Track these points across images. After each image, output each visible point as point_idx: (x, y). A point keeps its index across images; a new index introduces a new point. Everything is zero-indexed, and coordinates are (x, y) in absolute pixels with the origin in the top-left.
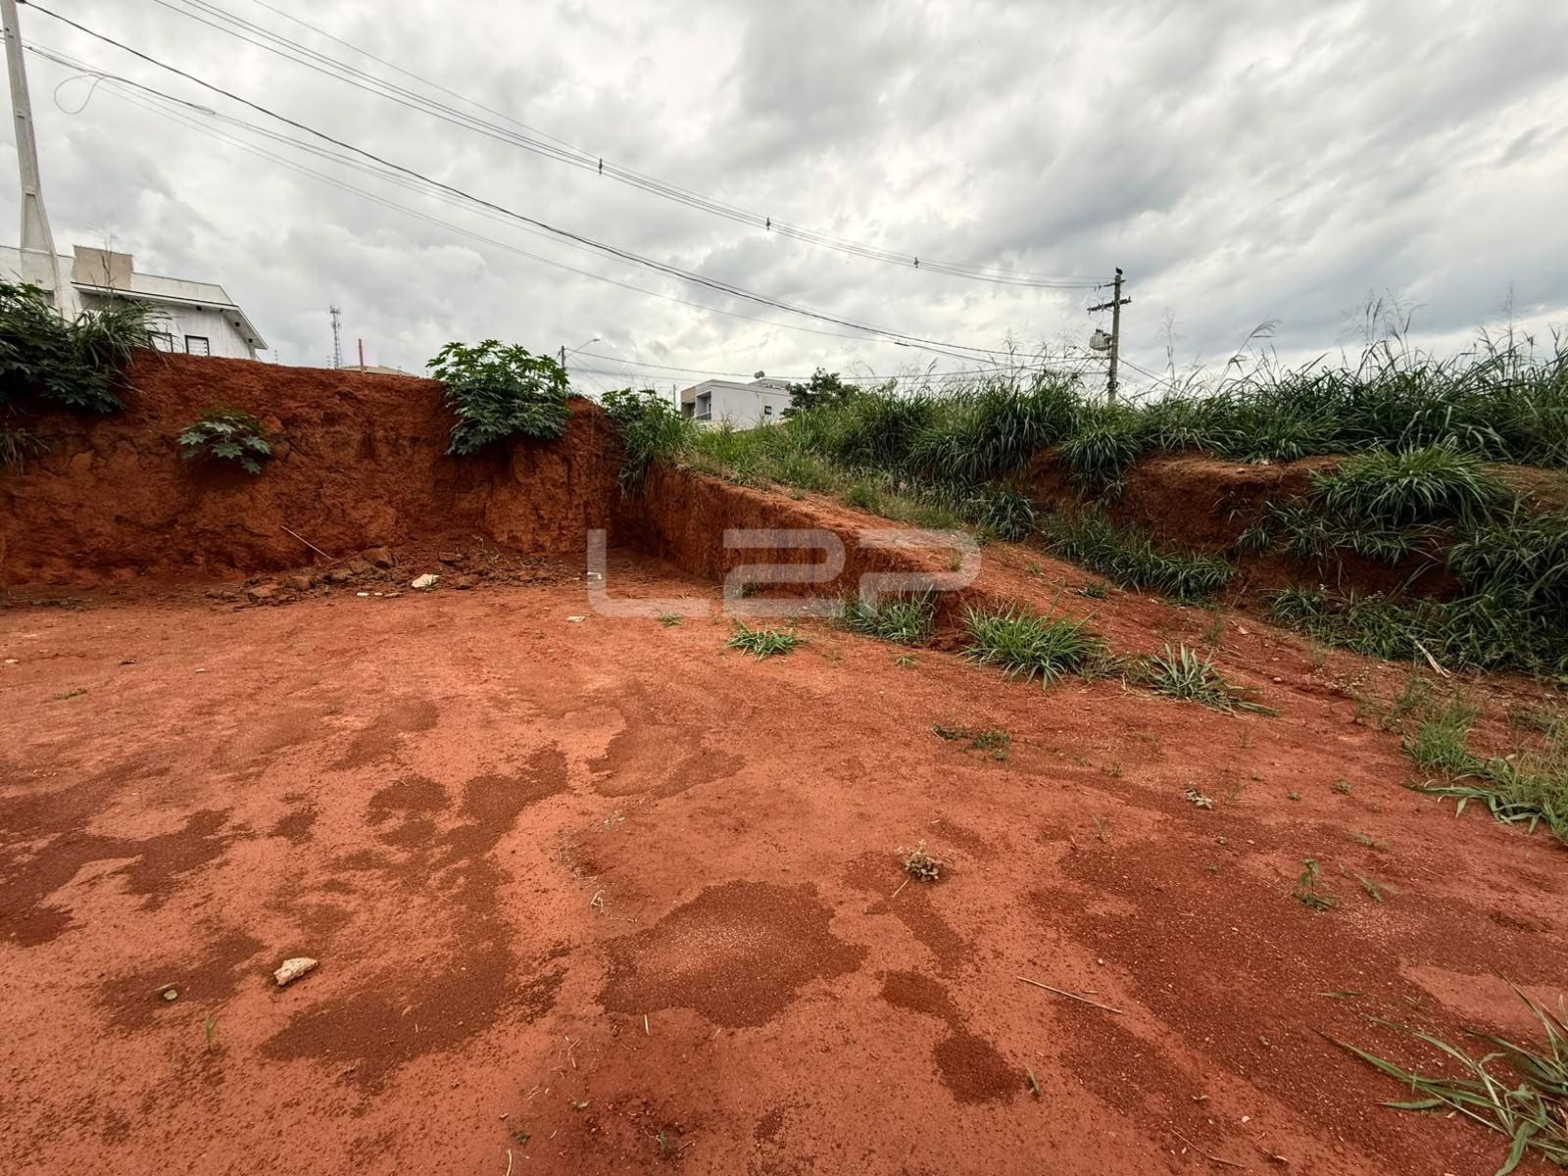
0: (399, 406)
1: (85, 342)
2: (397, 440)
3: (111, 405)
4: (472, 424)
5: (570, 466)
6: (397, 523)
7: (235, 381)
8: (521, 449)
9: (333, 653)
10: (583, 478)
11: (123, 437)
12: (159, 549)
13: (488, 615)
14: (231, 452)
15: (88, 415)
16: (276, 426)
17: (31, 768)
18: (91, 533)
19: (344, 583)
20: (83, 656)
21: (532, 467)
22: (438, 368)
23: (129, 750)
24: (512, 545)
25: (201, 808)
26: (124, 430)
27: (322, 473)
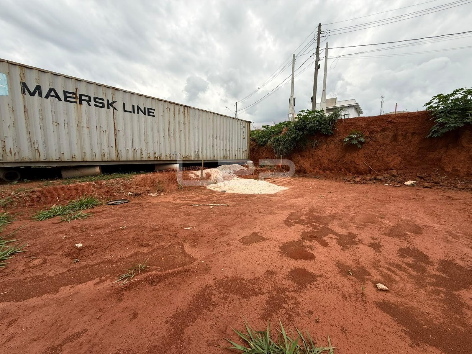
0: (409, 123)
1: (329, 120)
2: (406, 134)
3: (332, 134)
4: (442, 125)
6: (401, 162)
7: (359, 123)
8: (468, 132)
9: (379, 200)
11: (332, 141)
12: (335, 167)
13: (440, 199)
14: (355, 142)
15: (327, 136)
16: (367, 134)
18: (324, 163)
19: (380, 180)
20: (321, 189)
22: (429, 106)
23: (334, 212)
24: (454, 173)
25: (350, 231)
26: (332, 139)
27: (378, 147)
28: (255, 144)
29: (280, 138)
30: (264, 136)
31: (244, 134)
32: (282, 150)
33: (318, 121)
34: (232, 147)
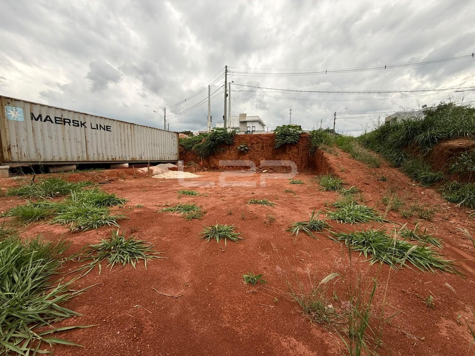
0: (268, 139)
1: (230, 135)
2: (267, 146)
3: (231, 144)
8: (288, 146)
10: (301, 152)
11: (232, 148)
14: (243, 150)
16: (250, 145)
21: (290, 150)
28: (183, 149)
29: (201, 145)
30: (189, 144)
31: (174, 142)
32: (202, 154)
33: (222, 136)
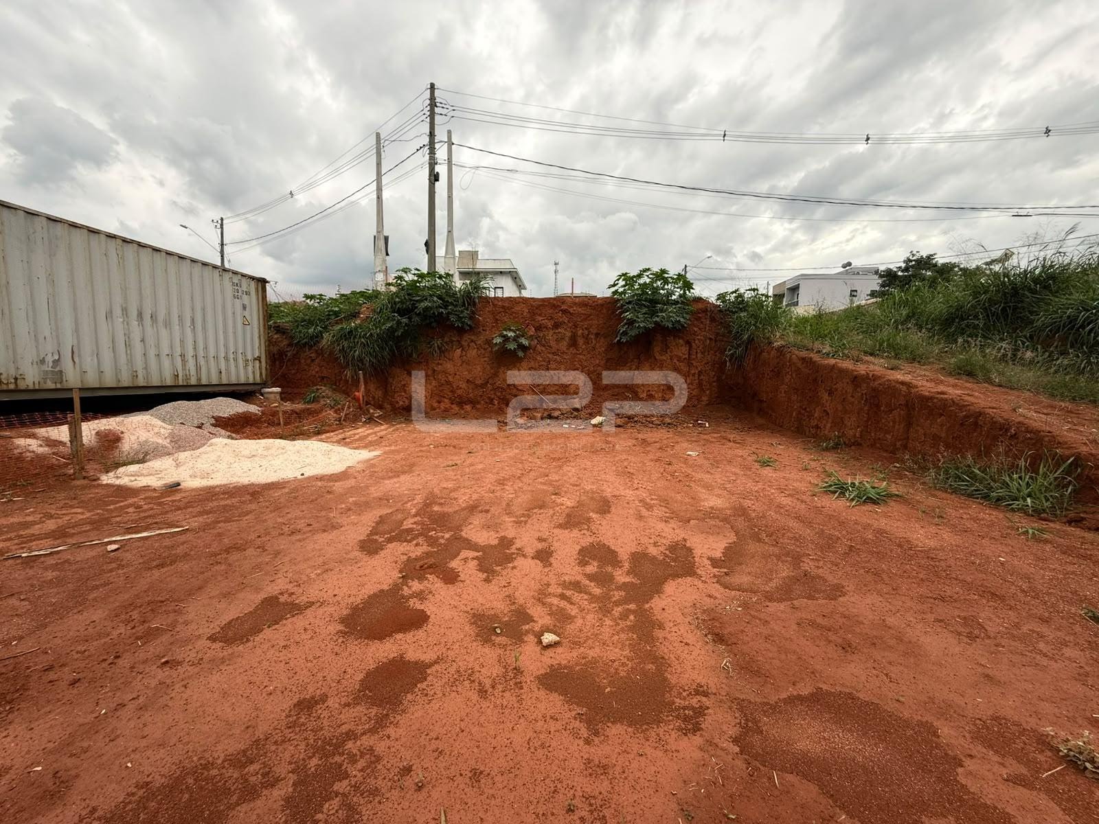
0: (590, 315)
1: (463, 296)
2: (588, 335)
3: (469, 326)
4: (631, 322)
5: (691, 347)
7: (517, 308)
8: (659, 337)
9: (554, 459)
10: (699, 355)
11: (472, 341)
12: (481, 396)
13: (634, 445)
14: (512, 346)
15: (461, 331)
16: (532, 331)
17: (443, 498)
18: (459, 388)
19: (557, 418)
20: (456, 447)
21: (665, 348)
22: (613, 289)
23: (475, 496)
25: (503, 534)
26: (473, 337)
27: (550, 356)
28: (285, 342)
29: (356, 328)
30: (310, 323)
31: (247, 313)
32: (361, 360)
33: (440, 297)
34: (206, 348)
